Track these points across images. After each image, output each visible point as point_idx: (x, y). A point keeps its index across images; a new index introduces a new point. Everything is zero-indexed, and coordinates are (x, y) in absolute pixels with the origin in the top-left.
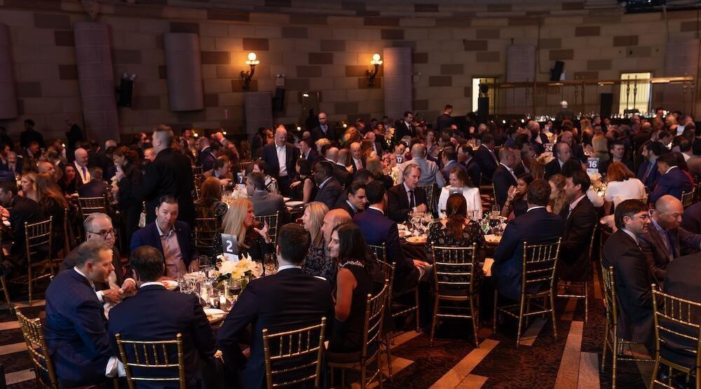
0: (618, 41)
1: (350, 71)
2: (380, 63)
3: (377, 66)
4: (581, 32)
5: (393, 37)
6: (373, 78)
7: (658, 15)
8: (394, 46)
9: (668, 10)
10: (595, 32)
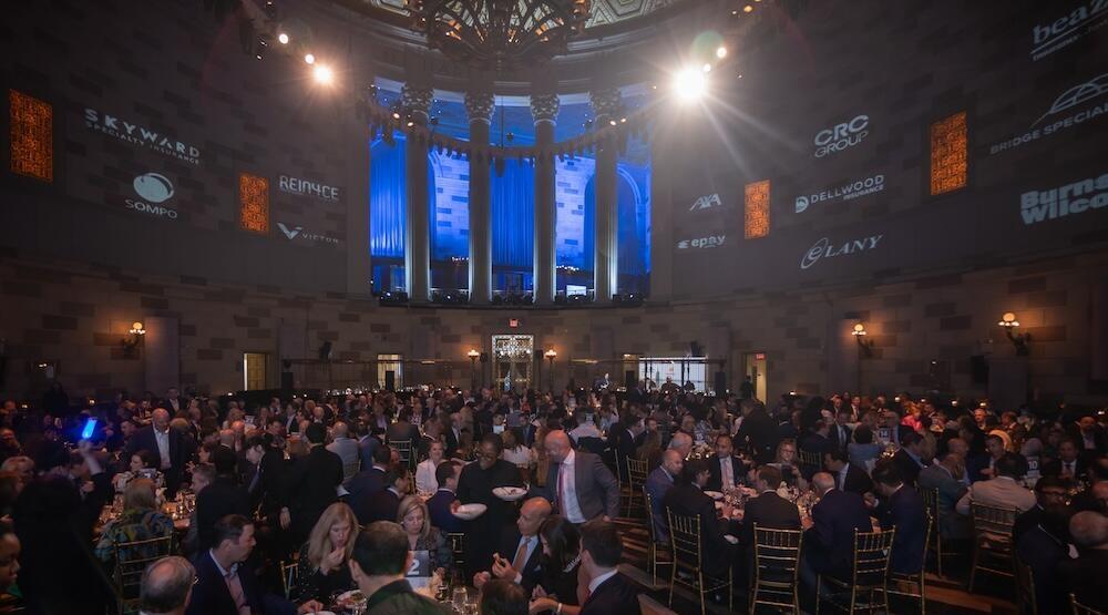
0: (375, 328)
1: (99, 340)
2: (142, 332)
3: (137, 335)
4: (344, 318)
5: (154, 306)
6: (132, 347)
7: (403, 310)
8: (157, 315)
9: (411, 307)
10: (356, 319)
